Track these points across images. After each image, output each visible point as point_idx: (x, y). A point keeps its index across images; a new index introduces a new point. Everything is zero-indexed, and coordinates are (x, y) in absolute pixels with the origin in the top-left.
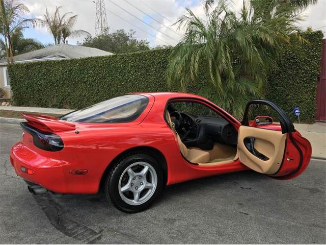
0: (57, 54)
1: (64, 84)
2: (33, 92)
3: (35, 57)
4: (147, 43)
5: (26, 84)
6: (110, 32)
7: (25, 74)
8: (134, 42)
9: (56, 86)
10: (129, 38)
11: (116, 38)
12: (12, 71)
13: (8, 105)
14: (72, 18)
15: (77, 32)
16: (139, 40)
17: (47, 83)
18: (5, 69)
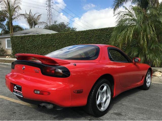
0: (35, 32)
1: (42, 47)
2: (24, 51)
3: (23, 34)
4: (75, 29)
5: (20, 46)
6: (57, 23)
7: (20, 42)
8: (69, 28)
9: (37, 48)
10: (67, 26)
11: (60, 26)
12: (13, 40)
13: (9, 58)
14: (39, 16)
15: (41, 23)
16: (71, 27)
17: (32, 46)
18: (6, 39)
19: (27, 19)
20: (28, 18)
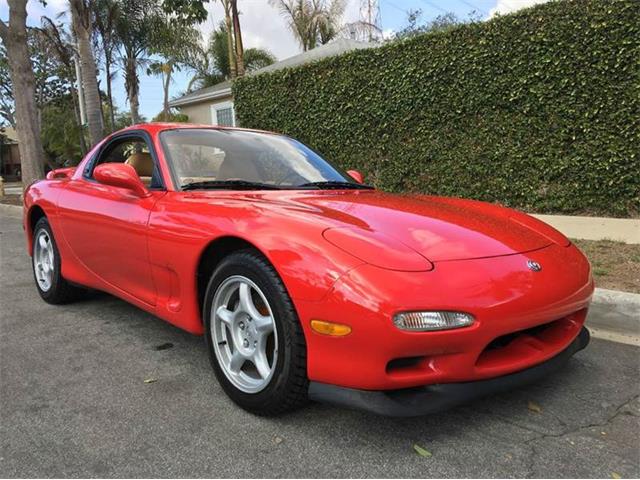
1: (415, 121)
17: (355, 124)
18: (214, 109)
19: (293, 16)
20: (294, 12)
